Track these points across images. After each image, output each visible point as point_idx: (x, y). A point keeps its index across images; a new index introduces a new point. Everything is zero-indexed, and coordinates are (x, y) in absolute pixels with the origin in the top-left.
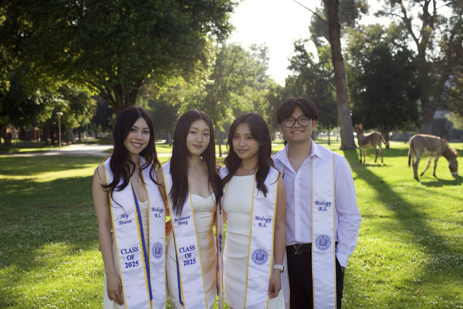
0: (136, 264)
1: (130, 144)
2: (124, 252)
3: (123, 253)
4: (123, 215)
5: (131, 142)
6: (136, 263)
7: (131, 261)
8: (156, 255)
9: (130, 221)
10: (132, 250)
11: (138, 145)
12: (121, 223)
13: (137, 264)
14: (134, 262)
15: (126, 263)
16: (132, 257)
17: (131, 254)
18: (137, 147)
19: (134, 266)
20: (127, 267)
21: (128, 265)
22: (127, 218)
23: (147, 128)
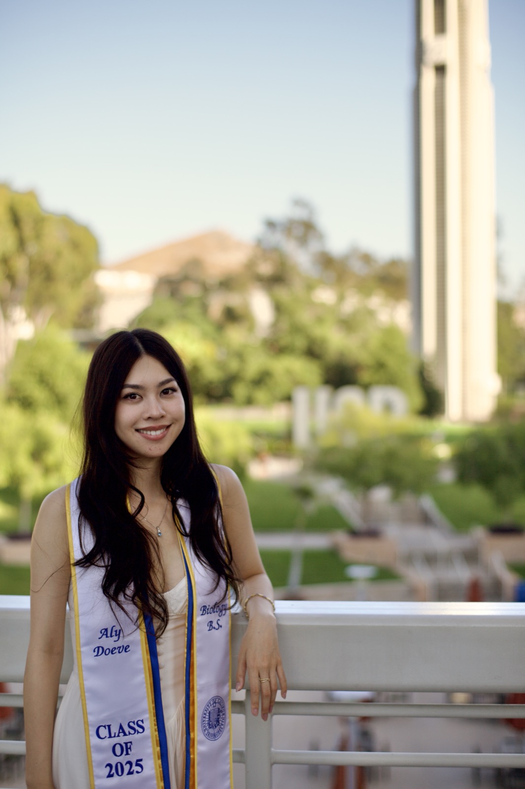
0: (135, 768)
1: (137, 434)
2: (104, 732)
3: (102, 736)
4: (106, 630)
5: (137, 430)
6: (137, 765)
7: (123, 759)
8: (211, 731)
9: (126, 649)
10: (127, 729)
11: (159, 433)
12: (100, 651)
13: (139, 769)
14: (130, 763)
15: (110, 765)
16: (126, 748)
17: (122, 739)
18: (157, 440)
19: (130, 773)
20: (110, 776)
21: (114, 771)
22: (116, 638)
23: (168, 381)
